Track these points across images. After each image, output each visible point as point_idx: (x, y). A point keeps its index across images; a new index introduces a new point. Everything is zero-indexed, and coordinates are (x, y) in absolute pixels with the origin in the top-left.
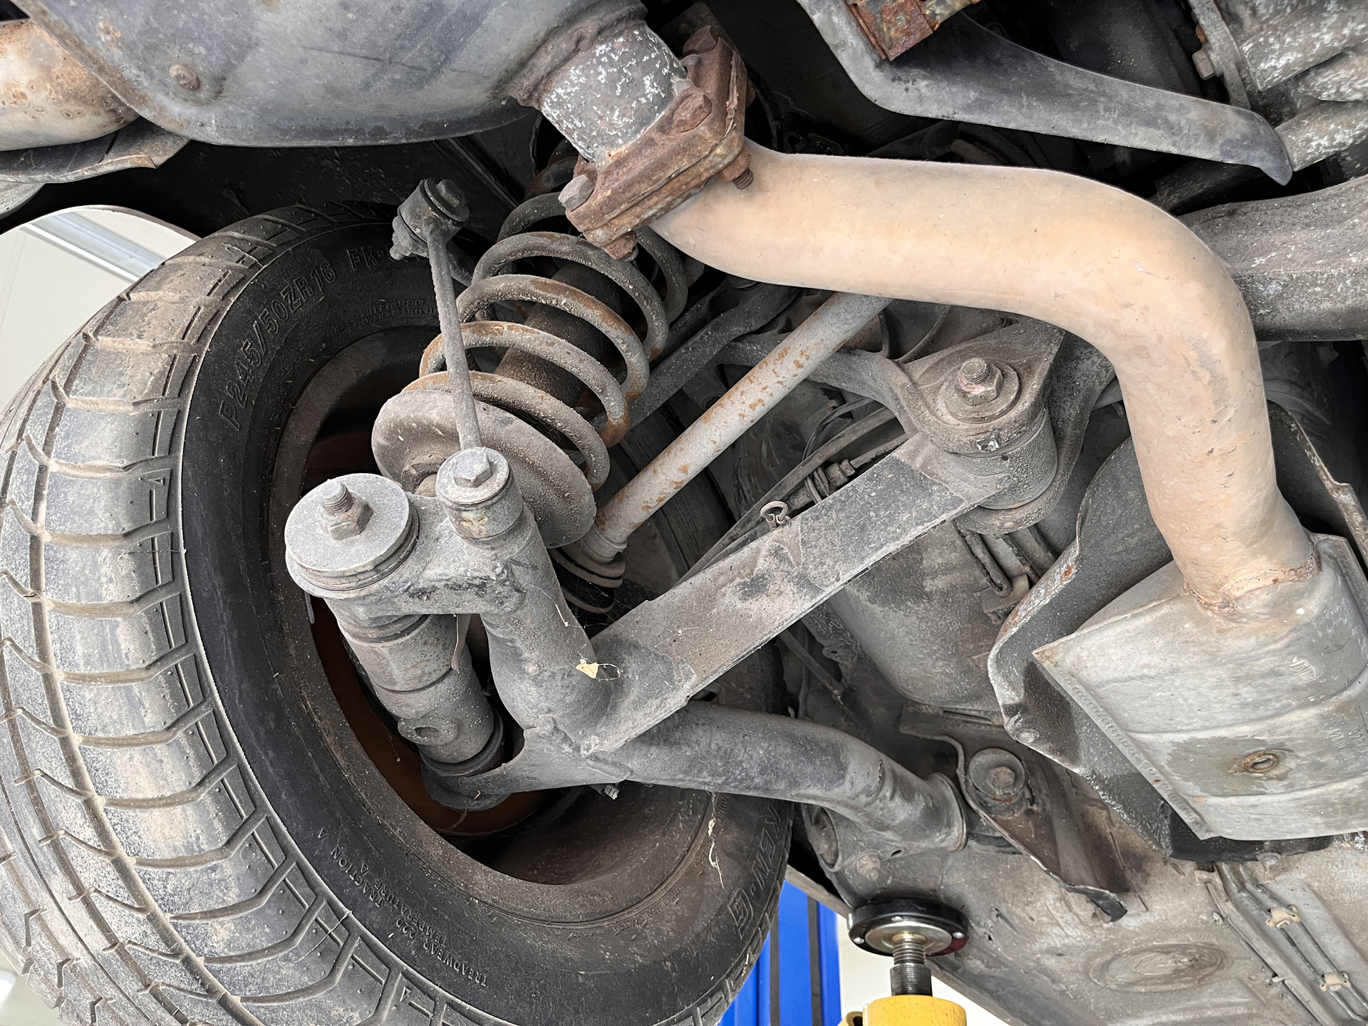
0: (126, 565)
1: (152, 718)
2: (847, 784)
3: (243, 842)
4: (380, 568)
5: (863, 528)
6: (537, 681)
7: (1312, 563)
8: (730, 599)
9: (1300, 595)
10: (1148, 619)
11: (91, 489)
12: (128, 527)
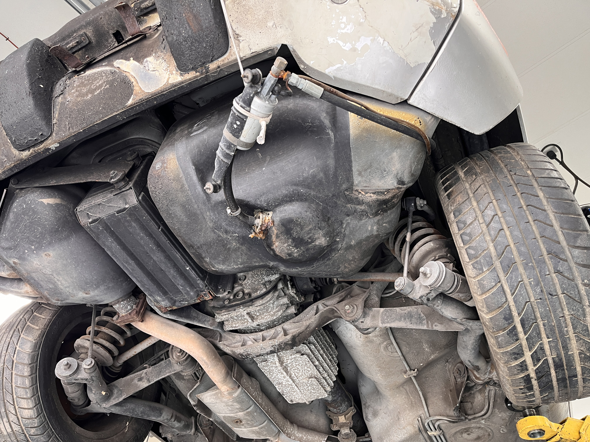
0: (29, 369)
1: (29, 395)
2: (162, 417)
3: (39, 417)
4: (70, 376)
5: (161, 372)
6: (94, 394)
7: (236, 387)
8: (136, 381)
9: (234, 393)
10: (214, 392)
11: (25, 355)
12: (30, 363)
